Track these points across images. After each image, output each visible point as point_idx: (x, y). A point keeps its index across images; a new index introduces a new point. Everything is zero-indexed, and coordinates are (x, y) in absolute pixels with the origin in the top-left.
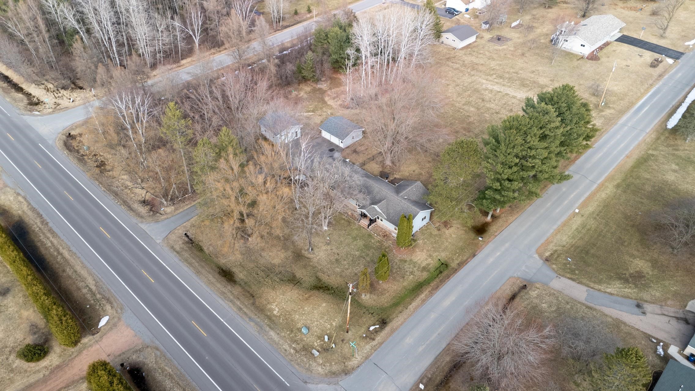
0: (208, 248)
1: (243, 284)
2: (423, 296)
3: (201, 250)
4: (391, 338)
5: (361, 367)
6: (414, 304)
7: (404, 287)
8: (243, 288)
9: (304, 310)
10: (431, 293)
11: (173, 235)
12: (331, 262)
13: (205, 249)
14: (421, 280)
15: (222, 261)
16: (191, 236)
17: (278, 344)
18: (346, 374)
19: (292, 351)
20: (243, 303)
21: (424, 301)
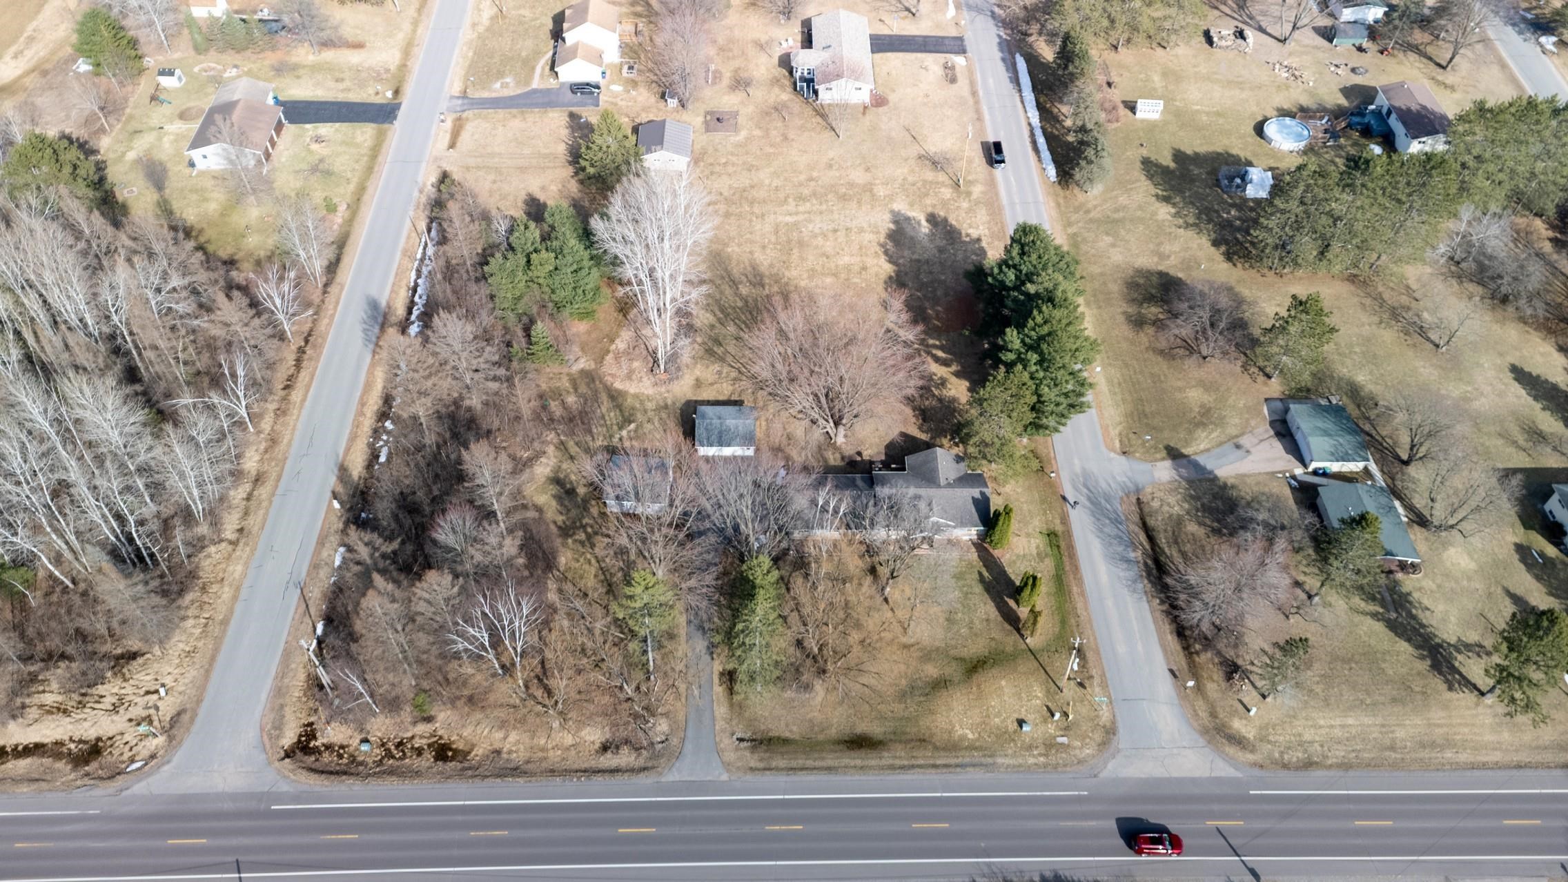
0: (791, 731)
1: (892, 737)
2: (1075, 589)
3: (785, 741)
4: (1104, 661)
5: (1118, 715)
6: (1080, 605)
7: (1049, 594)
8: (900, 742)
9: (993, 707)
10: (1080, 582)
11: (726, 754)
12: (948, 629)
13: (787, 735)
14: (1053, 572)
15: (833, 733)
16: (747, 736)
17: (1020, 766)
18: (1114, 734)
19: (1042, 759)
20: (924, 757)
21: (1083, 594)
